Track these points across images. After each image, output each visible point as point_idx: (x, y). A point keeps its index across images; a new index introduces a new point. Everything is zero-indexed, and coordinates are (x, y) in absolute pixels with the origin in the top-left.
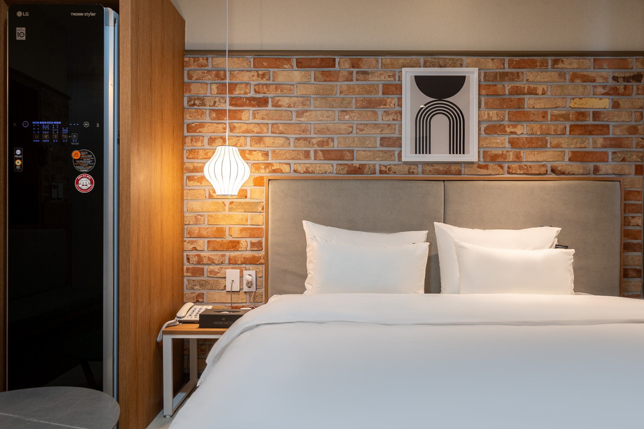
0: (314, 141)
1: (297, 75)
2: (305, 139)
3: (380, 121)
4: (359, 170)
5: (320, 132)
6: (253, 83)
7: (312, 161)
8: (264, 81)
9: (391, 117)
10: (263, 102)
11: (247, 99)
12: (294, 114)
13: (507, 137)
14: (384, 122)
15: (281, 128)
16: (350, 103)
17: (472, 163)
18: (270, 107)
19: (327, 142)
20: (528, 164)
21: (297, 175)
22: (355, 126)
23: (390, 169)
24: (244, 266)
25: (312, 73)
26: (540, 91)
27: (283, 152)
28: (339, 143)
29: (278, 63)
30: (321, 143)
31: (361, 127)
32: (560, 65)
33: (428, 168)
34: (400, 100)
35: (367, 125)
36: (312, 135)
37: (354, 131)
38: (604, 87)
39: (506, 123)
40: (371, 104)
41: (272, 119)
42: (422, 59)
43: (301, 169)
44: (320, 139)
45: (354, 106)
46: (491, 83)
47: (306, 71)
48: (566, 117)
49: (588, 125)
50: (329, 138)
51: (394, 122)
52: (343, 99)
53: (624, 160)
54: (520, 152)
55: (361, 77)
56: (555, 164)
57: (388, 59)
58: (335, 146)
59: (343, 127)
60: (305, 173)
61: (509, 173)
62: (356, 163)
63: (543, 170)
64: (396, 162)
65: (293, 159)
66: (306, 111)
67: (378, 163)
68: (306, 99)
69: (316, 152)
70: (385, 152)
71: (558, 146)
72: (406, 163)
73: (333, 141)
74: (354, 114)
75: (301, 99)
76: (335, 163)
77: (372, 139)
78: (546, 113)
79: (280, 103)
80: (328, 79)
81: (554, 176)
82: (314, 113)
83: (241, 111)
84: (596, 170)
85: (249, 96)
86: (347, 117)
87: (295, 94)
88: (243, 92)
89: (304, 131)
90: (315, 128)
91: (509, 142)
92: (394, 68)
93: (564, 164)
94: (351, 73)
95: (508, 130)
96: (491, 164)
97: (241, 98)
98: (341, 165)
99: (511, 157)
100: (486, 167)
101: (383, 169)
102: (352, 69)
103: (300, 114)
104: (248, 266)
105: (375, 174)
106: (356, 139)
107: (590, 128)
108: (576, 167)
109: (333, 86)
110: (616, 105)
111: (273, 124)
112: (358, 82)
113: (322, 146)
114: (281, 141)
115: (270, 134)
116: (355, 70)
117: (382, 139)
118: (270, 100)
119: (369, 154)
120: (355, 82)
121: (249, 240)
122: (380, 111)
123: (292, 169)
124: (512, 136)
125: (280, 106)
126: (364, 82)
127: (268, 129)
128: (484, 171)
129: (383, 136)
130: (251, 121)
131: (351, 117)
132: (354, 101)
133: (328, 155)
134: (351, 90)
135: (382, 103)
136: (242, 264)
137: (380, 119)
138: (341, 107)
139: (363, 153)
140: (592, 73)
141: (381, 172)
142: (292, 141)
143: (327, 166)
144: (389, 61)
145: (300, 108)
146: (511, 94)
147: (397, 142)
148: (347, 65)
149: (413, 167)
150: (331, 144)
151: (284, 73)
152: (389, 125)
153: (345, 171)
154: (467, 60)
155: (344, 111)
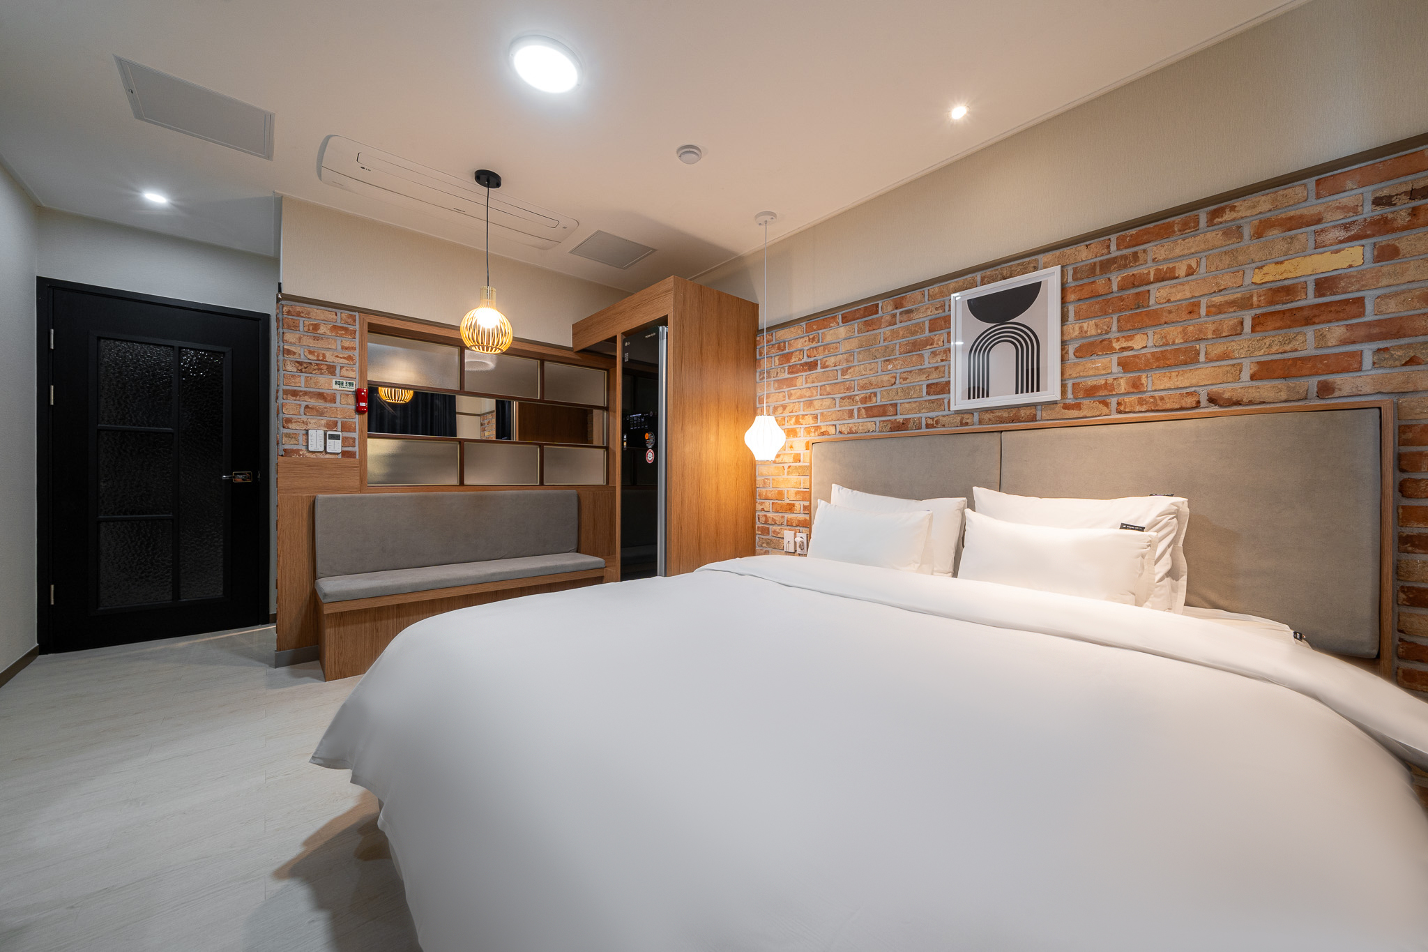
0: (857, 398)
1: (842, 331)
2: (849, 397)
3: (926, 365)
4: (902, 426)
5: (863, 388)
6: (806, 348)
7: (855, 420)
8: (814, 345)
9: (939, 358)
10: (812, 366)
11: (801, 365)
12: (839, 372)
13: (1115, 358)
14: (931, 366)
15: (828, 389)
16: (893, 349)
17: (1055, 403)
18: (819, 370)
19: (870, 397)
20: (1157, 394)
21: (842, 436)
22: (898, 376)
23: (937, 422)
24: (798, 528)
25: (856, 325)
26: (1181, 270)
27: (830, 413)
28: (882, 397)
29: (825, 323)
30: (864, 400)
31: (905, 375)
32: (1228, 216)
33: (987, 416)
34: (949, 334)
35: (911, 372)
36: (856, 393)
37: (898, 382)
38: (1346, 227)
39: (1112, 336)
40: (916, 347)
41: (820, 382)
42: (978, 276)
43: (845, 429)
44: (863, 395)
45: (898, 353)
46: (1086, 281)
47: (850, 325)
48: (1244, 304)
49: (1301, 309)
50: (871, 393)
51: (943, 363)
52: (887, 347)
53: (1412, 361)
54: (1139, 378)
55: (905, 317)
56: (1215, 389)
57: (935, 288)
58: (879, 401)
59: (886, 378)
60: (849, 433)
61: (1120, 412)
62: (900, 418)
63: (1190, 401)
64: (946, 412)
65: (838, 420)
66: (850, 367)
67: (924, 416)
68: (851, 353)
69: (859, 410)
70: (932, 401)
71: (1225, 356)
72: (958, 412)
73: (876, 396)
74: (897, 362)
75: (845, 356)
76: (878, 419)
77: (918, 388)
78: (1198, 305)
79: (827, 364)
80: (871, 328)
81: (1215, 409)
82: (857, 368)
83: (796, 377)
84: (1325, 390)
85: (802, 362)
86: (890, 367)
87: (841, 352)
88: (797, 359)
89: (848, 389)
90: (858, 385)
91: (1119, 364)
92: (943, 296)
93: (1242, 386)
94: (895, 315)
95: (1117, 346)
96: (1086, 402)
97: (796, 365)
98: (884, 421)
99: (1123, 386)
100: (1078, 406)
101: (930, 422)
102: (896, 311)
103: (844, 372)
104: (801, 529)
105: (921, 428)
106: (899, 391)
107: (1306, 313)
108: (1267, 389)
109: (876, 335)
110: (1387, 254)
111: (821, 386)
112: (903, 324)
113: (865, 403)
114: (828, 402)
115: (819, 397)
116: (898, 311)
117: (928, 386)
118: (819, 362)
119: (914, 405)
120: (899, 325)
121: (802, 503)
122: (926, 353)
123: (838, 431)
124: (1126, 354)
125: (827, 367)
126: (908, 323)
127: (817, 392)
128: (1074, 413)
129: (930, 382)
130: (804, 386)
131: (894, 366)
132: (897, 346)
133: (871, 412)
134: (895, 334)
135: (929, 342)
136: (796, 526)
137: (926, 363)
138: (884, 356)
139: (907, 406)
140: (1312, 207)
141: (928, 426)
142: (837, 400)
143: (869, 424)
144: (937, 290)
145: (845, 365)
146: (1121, 288)
147: (945, 388)
148: (890, 308)
149: (966, 416)
150: (874, 399)
151: (831, 332)
152: (937, 368)
153: (888, 428)
154: (1042, 258)
155: (887, 360)
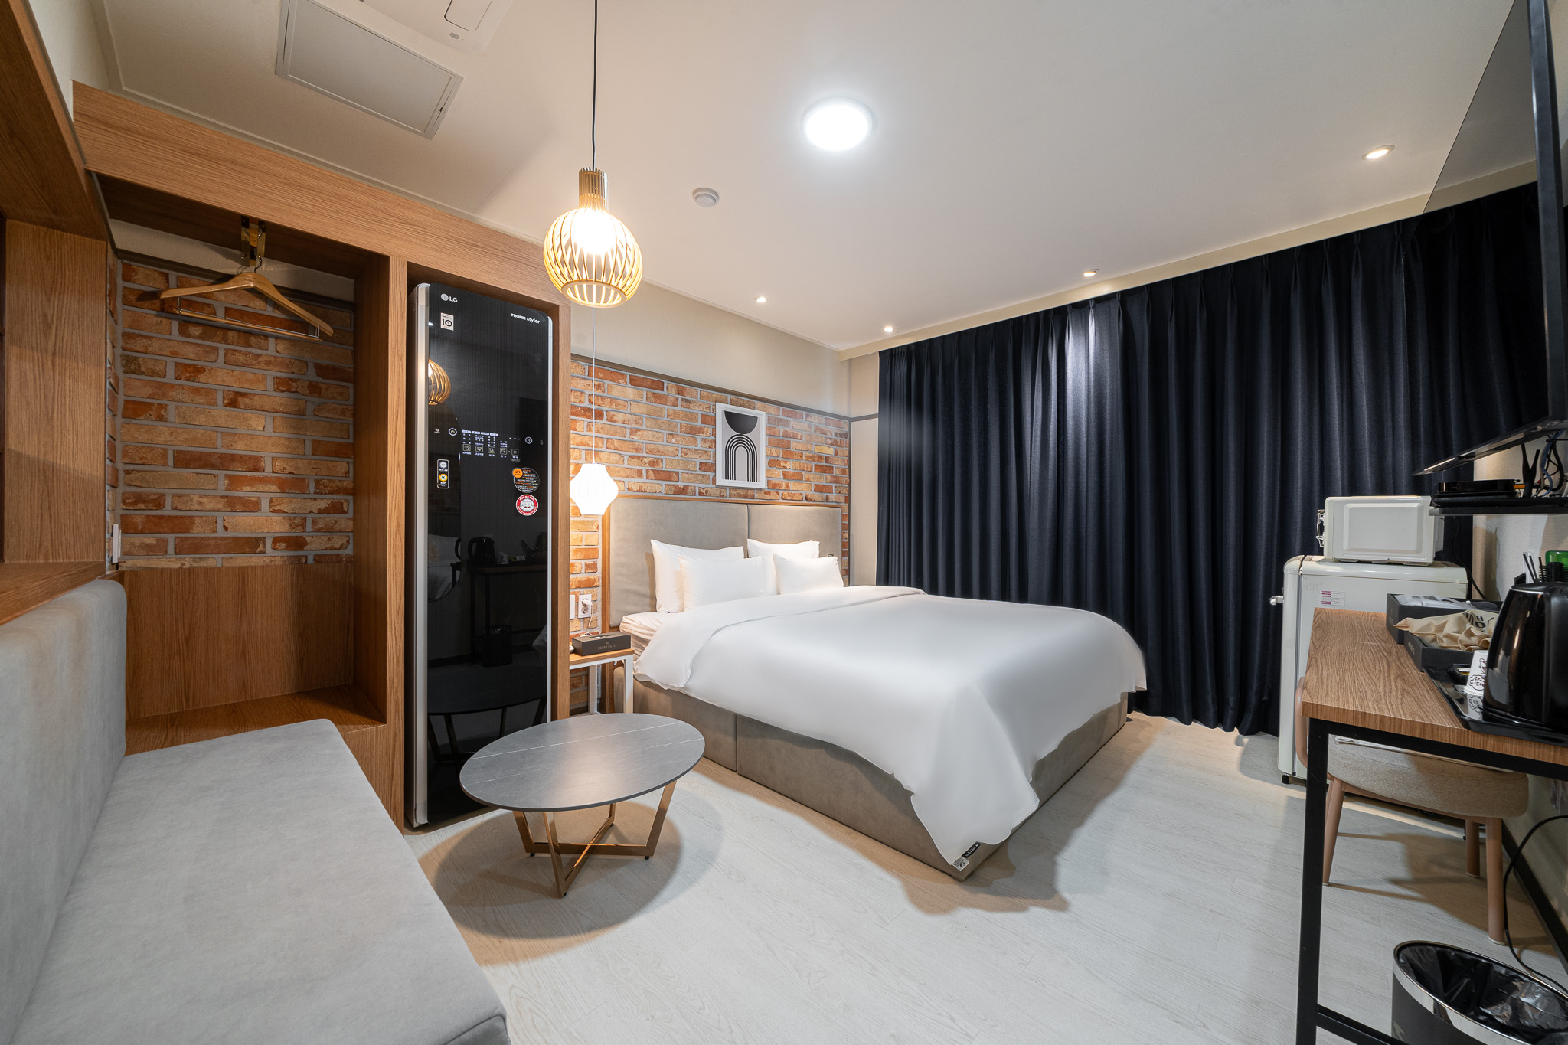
0: (646, 460)
1: (631, 392)
2: (638, 458)
3: (699, 448)
4: (682, 491)
5: (651, 452)
6: (588, 392)
7: (644, 480)
8: (599, 393)
9: (707, 445)
10: (599, 415)
11: (583, 408)
12: (628, 431)
13: (781, 470)
14: (702, 449)
15: (616, 444)
16: (676, 427)
17: (761, 489)
18: (605, 421)
19: (657, 462)
20: (793, 492)
21: (631, 493)
22: (680, 449)
23: (706, 492)
24: (578, 590)
25: (644, 392)
26: (799, 437)
27: (618, 469)
28: (667, 464)
29: (613, 376)
30: (653, 463)
31: (685, 451)
32: (809, 419)
33: (734, 492)
34: (714, 430)
35: (689, 449)
36: (644, 455)
37: (680, 455)
38: (831, 439)
39: (780, 459)
40: (693, 431)
41: (607, 434)
42: (729, 397)
43: (635, 487)
44: (651, 459)
45: (679, 431)
46: (772, 426)
47: (640, 390)
48: (811, 458)
49: (823, 466)
50: (659, 459)
51: (709, 450)
52: (670, 423)
53: (840, 493)
54: (788, 483)
55: (685, 404)
56: (807, 493)
57: (705, 392)
58: (663, 467)
59: (671, 449)
60: (638, 491)
61: (783, 499)
62: (681, 484)
63: (801, 497)
64: (711, 486)
65: (627, 477)
66: (640, 430)
67: (697, 486)
68: (638, 418)
69: (647, 470)
70: (703, 476)
71: (808, 480)
72: (718, 487)
73: (662, 462)
74: (678, 438)
75: (635, 417)
76: (664, 483)
77: (693, 463)
78: (802, 454)
79: (615, 418)
80: (658, 401)
81: (806, 502)
82: (646, 432)
83: (576, 421)
84: (827, 498)
85: (582, 405)
86: (673, 440)
87: (629, 411)
88: (578, 400)
89: (637, 450)
90: (647, 448)
91: (783, 474)
92: (709, 401)
93: (812, 494)
94: (677, 399)
95: (782, 464)
96: (772, 491)
97: (575, 406)
98: (669, 485)
99: (784, 487)
100: (768, 493)
101: (702, 491)
102: (677, 396)
103: (633, 432)
104: (582, 590)
105: (695, 495)
106: (680, 462)
107: (824, 468)
108: (817, 496)
109: (661, 408)
110: (836, 453)
111: (608, 439)
112: (683, 409)
113: (653, 466)
114: (616, 457)
115: (604, 449)
116: (680, 397)
117: (701, 463)
118: (605, 413)
119: (691, 476)
120: (679, 408)
121: (583, 562)
122: (699, 438)
123: (626, 487)
124: (785, 470)
125: (615, 421)
126: (687, 410)
127: (603, 444)
128: (768, 497)
129: (701, 461)
130: (585, 433)
131: (676, 441)
132: (679, 425)
133: (659, 475)
134: (676, 414)
135: (700, 431)
136: (576, 588)
137: (699, 445)
138: (668, 430)
139: (686, 475)
140: (825, 428)
141: (700, 494)
142: (626, 458)
143: (657, 485)
144: (705, 394)
145: (633, 426)
146: (783, 436)
147: (712, 468)
148: (674, 391)
149: (723, 490)
150: (661, 464)
151: (619, 388)
152: (706, 452)
153: (672, 492)
154: (758, 404)
155: (672, 434)
